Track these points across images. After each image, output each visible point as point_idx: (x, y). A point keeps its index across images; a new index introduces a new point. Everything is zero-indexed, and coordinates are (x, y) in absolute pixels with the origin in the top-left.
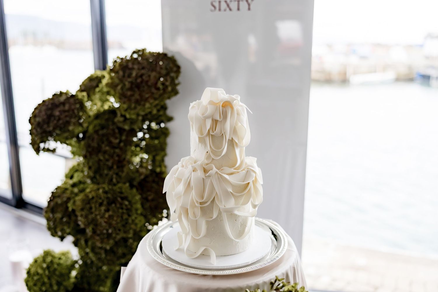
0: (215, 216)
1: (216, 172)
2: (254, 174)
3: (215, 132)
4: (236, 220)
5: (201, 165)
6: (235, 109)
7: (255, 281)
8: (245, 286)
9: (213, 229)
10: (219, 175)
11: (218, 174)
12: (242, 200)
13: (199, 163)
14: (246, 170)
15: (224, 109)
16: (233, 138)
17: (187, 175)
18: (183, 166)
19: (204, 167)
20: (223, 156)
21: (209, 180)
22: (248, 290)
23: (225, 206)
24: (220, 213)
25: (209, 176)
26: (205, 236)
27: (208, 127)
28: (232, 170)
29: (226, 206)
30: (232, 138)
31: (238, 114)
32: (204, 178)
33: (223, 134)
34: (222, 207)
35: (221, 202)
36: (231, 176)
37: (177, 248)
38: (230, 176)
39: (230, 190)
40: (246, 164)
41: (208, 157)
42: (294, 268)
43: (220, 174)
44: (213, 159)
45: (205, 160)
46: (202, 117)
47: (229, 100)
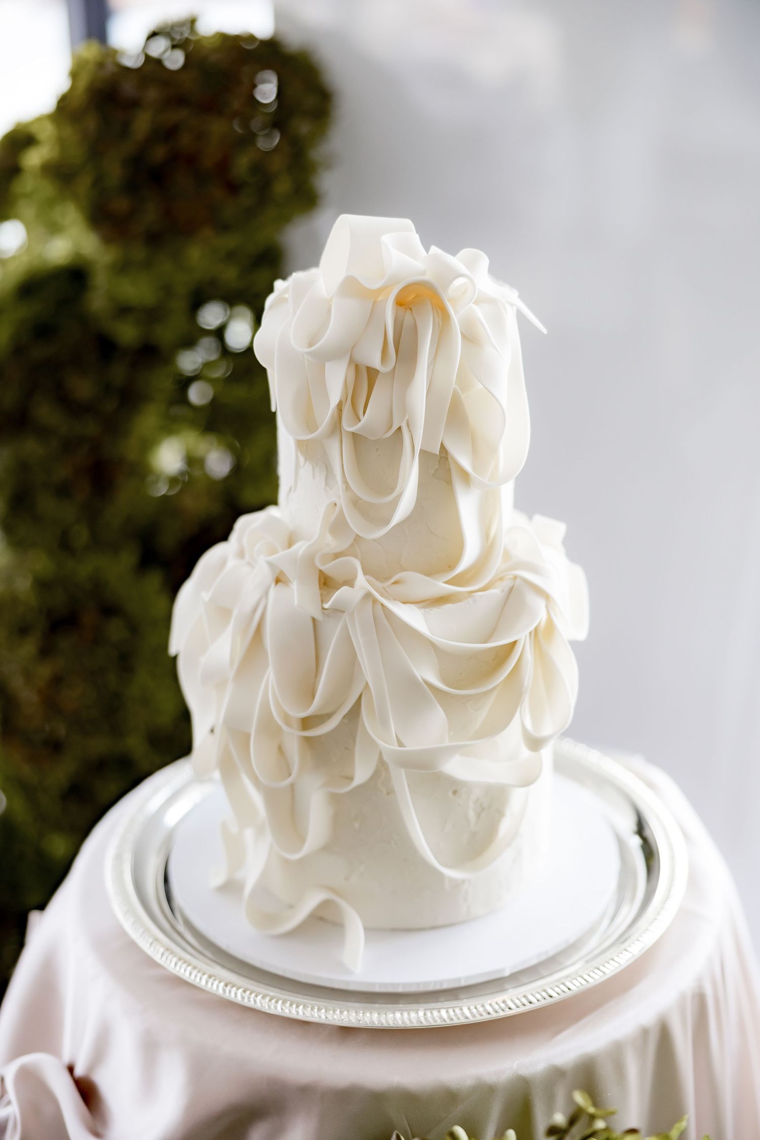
0: (361, 774)
1: (368, 595)
2: (540, 605)
3: (364, 420)
4: (455, 792)
5: (309, 559)
6: (456, 319)
7: (515, 1066)
8: (469, 1082)
9: (357, 825)
10: (380, 607)
11: (375, 601)
12: (482, 714)
13: (300, 548)
14: (506, 584)
15: (408, 319)
16: (449, 446)
17: (249, 597)
18: (241, 554)
19: (322, 568)
20: (399, 525)
21: (339, 628)
22: (460, 1131)
23: (401, 744)
24: (382, 768)
25: (337, 611)
26: (326, 848)
27: (335, 394)
28: (440, 586)
29: (403, 741)
30: (443, 447)
31: (471, 338)
32: (319, 616)
33: (400, 429)
34: (388, 746)
35: (385, 723)
36: (436, 611)
37: (219, 879)
38: (427, 610)
39: (427, 673)
40: (507, 555)
41: (338, 526)
42: (700, 1000)
43: (382, 605)
44: (358, 538)
45: (329, 538)
46: (309, 353)
47: (428, 277)
